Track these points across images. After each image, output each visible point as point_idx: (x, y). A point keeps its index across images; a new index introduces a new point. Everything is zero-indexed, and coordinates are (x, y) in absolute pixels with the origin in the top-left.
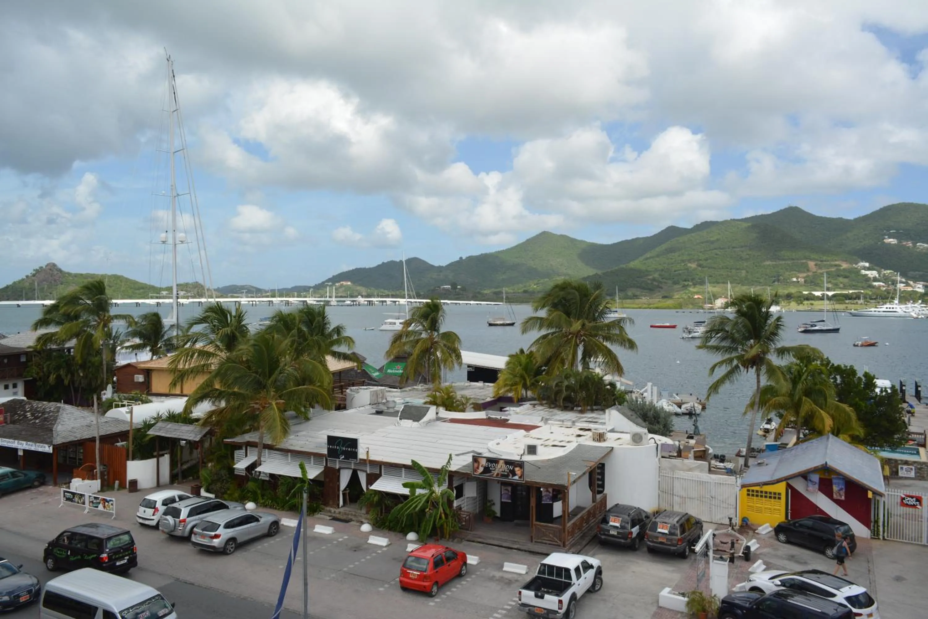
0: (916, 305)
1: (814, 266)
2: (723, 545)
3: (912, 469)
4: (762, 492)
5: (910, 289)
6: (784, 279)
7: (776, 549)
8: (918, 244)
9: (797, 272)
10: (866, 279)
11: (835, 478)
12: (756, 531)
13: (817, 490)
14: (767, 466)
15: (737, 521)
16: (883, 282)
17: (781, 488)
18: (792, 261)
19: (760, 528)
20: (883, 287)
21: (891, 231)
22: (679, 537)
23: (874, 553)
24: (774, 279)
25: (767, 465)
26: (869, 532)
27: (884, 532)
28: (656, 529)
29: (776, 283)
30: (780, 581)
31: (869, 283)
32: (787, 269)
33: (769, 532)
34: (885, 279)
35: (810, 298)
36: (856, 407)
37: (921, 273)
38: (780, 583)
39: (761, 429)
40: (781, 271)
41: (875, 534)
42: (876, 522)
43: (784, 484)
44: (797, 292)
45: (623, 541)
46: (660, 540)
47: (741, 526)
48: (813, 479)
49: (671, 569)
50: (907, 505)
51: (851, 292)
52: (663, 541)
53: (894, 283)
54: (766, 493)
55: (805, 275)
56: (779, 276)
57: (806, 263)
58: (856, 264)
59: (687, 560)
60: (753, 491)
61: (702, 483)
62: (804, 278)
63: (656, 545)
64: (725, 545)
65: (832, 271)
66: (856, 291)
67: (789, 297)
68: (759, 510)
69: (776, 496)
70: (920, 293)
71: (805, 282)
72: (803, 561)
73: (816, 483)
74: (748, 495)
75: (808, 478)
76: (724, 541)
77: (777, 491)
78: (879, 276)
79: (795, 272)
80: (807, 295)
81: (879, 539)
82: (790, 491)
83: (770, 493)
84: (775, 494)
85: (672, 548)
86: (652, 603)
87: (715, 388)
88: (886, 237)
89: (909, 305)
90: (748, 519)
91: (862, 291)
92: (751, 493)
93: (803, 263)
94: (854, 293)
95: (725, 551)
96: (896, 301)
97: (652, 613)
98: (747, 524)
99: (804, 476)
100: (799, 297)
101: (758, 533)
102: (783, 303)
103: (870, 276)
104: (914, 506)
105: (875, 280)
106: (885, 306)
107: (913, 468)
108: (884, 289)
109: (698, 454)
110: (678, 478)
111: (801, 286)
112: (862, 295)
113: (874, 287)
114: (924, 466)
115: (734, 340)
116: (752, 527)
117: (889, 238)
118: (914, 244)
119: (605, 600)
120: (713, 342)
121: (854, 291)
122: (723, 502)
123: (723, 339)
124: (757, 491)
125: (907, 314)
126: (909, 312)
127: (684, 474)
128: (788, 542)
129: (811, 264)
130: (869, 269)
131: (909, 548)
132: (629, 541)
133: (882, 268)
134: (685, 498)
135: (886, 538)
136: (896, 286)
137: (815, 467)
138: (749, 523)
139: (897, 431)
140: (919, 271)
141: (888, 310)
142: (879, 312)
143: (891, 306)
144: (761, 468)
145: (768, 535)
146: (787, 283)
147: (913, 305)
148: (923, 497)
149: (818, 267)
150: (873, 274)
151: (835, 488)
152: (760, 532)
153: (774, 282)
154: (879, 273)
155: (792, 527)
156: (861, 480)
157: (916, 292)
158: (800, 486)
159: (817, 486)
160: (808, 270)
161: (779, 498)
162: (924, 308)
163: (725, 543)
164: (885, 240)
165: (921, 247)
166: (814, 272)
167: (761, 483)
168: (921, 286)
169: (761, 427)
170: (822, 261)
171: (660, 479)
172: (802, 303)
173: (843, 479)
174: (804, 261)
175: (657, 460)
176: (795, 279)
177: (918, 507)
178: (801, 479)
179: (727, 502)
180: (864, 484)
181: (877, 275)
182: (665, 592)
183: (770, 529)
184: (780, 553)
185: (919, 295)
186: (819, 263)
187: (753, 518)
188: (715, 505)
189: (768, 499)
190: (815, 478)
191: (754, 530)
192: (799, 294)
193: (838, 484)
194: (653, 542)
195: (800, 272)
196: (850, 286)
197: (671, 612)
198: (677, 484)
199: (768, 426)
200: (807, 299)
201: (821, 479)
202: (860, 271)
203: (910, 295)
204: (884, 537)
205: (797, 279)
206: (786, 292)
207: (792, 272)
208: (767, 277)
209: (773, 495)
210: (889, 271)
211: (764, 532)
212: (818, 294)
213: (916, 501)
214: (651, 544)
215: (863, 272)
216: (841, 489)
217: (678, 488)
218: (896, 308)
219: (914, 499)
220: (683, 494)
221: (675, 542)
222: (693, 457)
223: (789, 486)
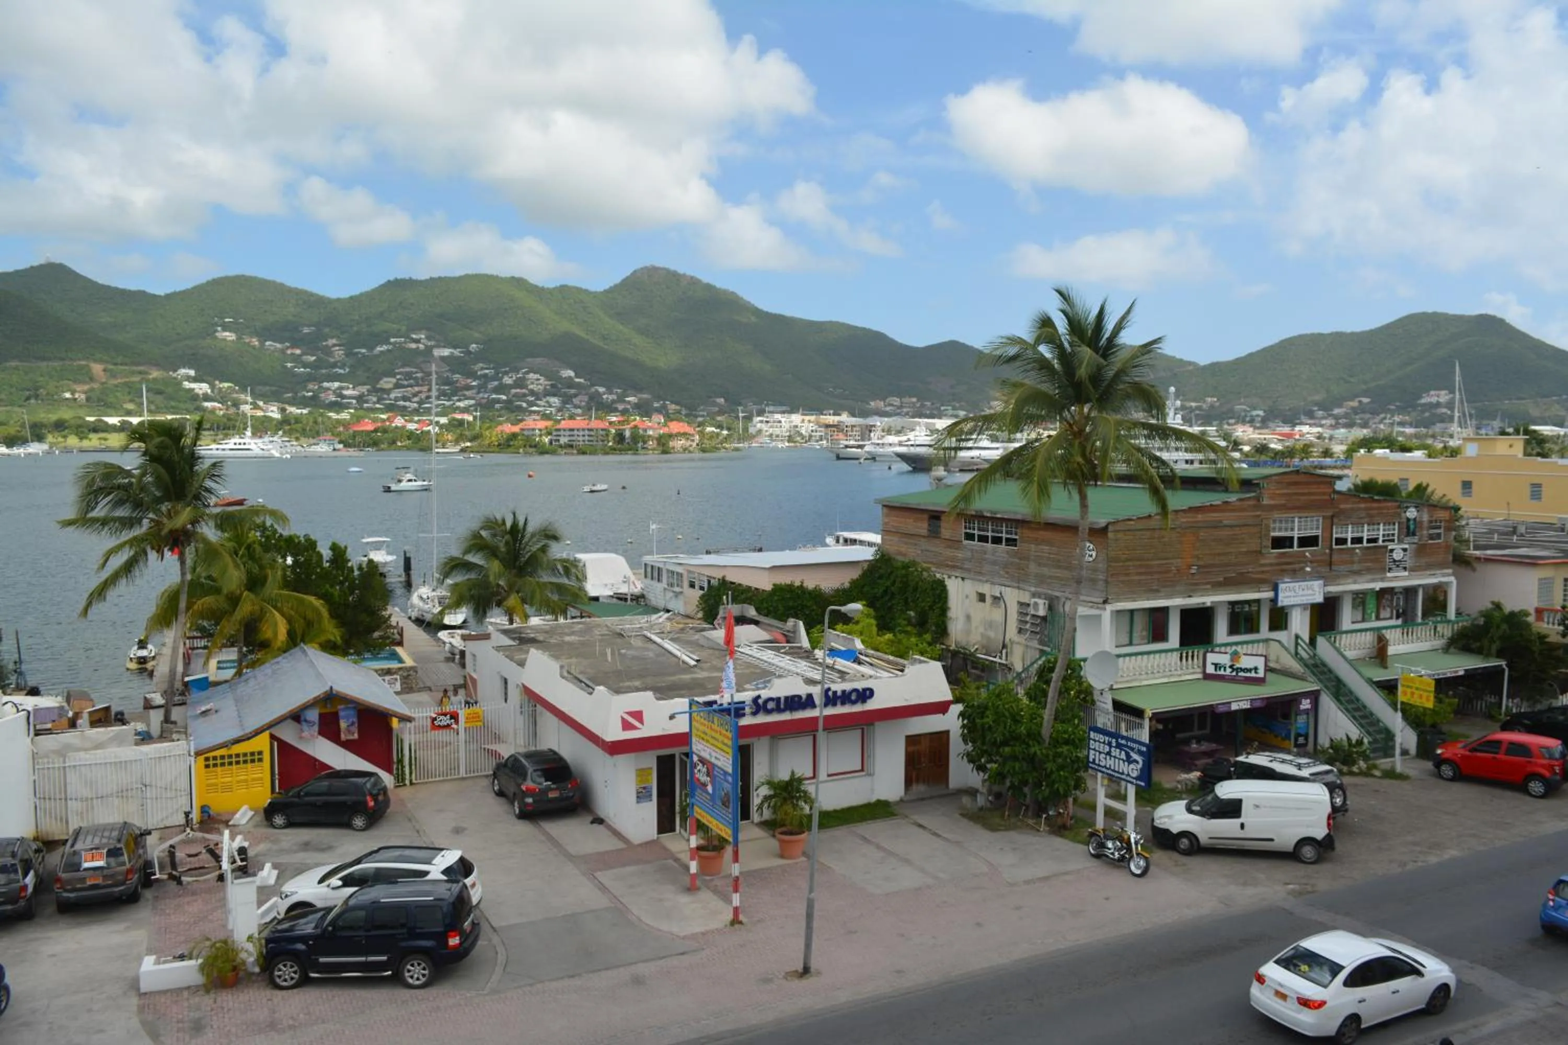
0: (275, 439)
1: (102, 373)
2: (192, 859)
3: (396, 679)
4: (230, 756)
5: (260, 413)
6: (48, 394)
7: (276, 841)
8: (268, 343)
9: (70, 382)
10: (194, 397)
11: (344, 710)
12: (230, 823)
13: (316, 734)
14: (219, 714)
15: (195, 816)
16: (219, 402)
17: (262, 743)
18: (61, 363)
19: (237, 816)
20: (221, 409)
21: (227, 320)
22: (128, 866)
23: (409, 805)
24: (28, 393)
25: (216, 711)
26: (392, 778)
27: (411, 773)
28: (80, 864)
29: (33, 401)
30: (340, 879)
31: (198, 403)
32: (51, 377)
33: (251, 818)
34: (222, 398)
35: (99, 428)
36: (325, 597)
37: (274, 388)
38: (340, 883)
39: (131, 659)
40: (41, 379)
41: (400, 780)
42: (400, 761)
43: (265, 736)
44: (74, 418)
45: (9, 907)
46: (89, 883)
47: (201, 822)
48: (308, 718)
49: (122, 926)
50: (440, 727)
51: (169, 417)
52: (96, 882)
53: (236, 404)
54: (238, 755)
55: (86, 387)
56: (37, 389)
57: (87, 366)
58: (175, 371)
59: (142, 903)
60: (215, 758)
61: (122, 765)
62: (85, 393)
63: (80, 894)
64: (196, 858)
65: (133, 383)
66: (178, 416)
67: (60, 426)
68: (228, 788)
69: (255, 757)
70: (277, 419)
71: (88, 399)
72: (324, 846)
73: (314, 723)
74: (207, 766)
75: (302, 718)
76: (193, 852)
77: (256, 749)
78: (212, 391)
79: (66, 382)
80: (92, 422)
81: (405, 785)
82: (276, 743)
83: (245, 755)
84: (252, 754)
85: (116, 889)
86: (125, 993)
87: (100, 593)
88: (219, 329)
89: (267, 439)
90: (209, 807)
91: (188, 417)
92: (211, 762)
93: (81, 368)
94: (176, 419)
95: (203, 868)
96: (249, 433)
97: (135, 1008)
98: (209, 816)
99: (296, 716)
100: (80, 426)
101: (234, 826)
102: (50, 438)
103: (197, 391)
104: (448, 726)
105: (207, 398)
106: (233, 441)
107: (398, 677)
108: (222, 413)
109: (96, 717)
110: (75, 766)
111: (81, 406)
112: (188, 423)
113: (204, 410)
114: (411, 672)
115: (138, 505)
116: (219, 818)
117: (224, 330)
118: (262, 343)
119: (26, 1024)
120: (99, 512)
121: (174, 417)
122: (166, 789)
123: (119, 503)
124: (222, 757)
125: (266, 454)
126: (268, 450)
127: (88, 756)
128: (290, 825)
129: (97, 368)
130: (195, 380)
131: (447, 787)
132: (22, 903)
133: (216, 379)
134: (92, 799)
135: (414, 781)
136: (238, 409)
137: (315, 698)
138: (211, 813)
139: (377, 628)
140: (271, 385)
141: (238, 447)
142: (224, 450)
143: (242, 441)
144: (207, 718)
145: (251, 823)
146: (54, 401)
147: (271, 439)
148: (459, 711)
149: (108, 374)
150: (202, 388)
151: (343, 724)
152: (237, 823)
153: (28, 398)
154: (212, 387)
155: (296, 800)
156: (381, 704)
157: (270, 419)
158: (288, 734)
159: (316, 728)
160: (92, 379)
161: (260, 760)
162: (287, 444)
163: (196, 855)
164: (217, 334)
165: (272, 348)
166: (103, 383)
167: (229, 741)
168: (275, 409)
169: (132, 656)
170: (116, 364)
171: (36, 778)
172: (86, 438)
173: (355, 708)
174: (83, 363)
175: (29, 740)
176: (68, 395)
177: (454, 726)
178: (291, 724)
179: (174, 788)
180: (386, 709)
181: (209, 391)
182: (148, 964)
183: (251, 813)
184: (285, 845)
185: (275, 422)
186: (111, 367)
187: (218, 803)
188: (152, 799)
189: (242, 765)
190: (313, 715)
191: (226, 823)
192: (79, 422)
193: (347, 717)
194: (74, 890)
195: (76, 381)
196: (166, 407)
197: (169, 994)
198: (72, 777)
199: (144, 653)
200: (95, 430)
201: (321, 716)
202: (180, 383)
203: (263, 422)
204: (411, 781)
205: (73, 394)
206: (54, 417)
207: (61, 383)
208: (14, 390)
209: (249, 758)
210: (226, 385)
211: (244, 821)
212: (113, 420)
213: (451, 719)
214: (72, 895)
215: (187, 385)
216: (353, 724)
217: (75, 786)
218: (249, 444)
219: (448, 717)
220: (86, 793)
221: (120, 878)
222: (88, 724)
223: (273, 737)
